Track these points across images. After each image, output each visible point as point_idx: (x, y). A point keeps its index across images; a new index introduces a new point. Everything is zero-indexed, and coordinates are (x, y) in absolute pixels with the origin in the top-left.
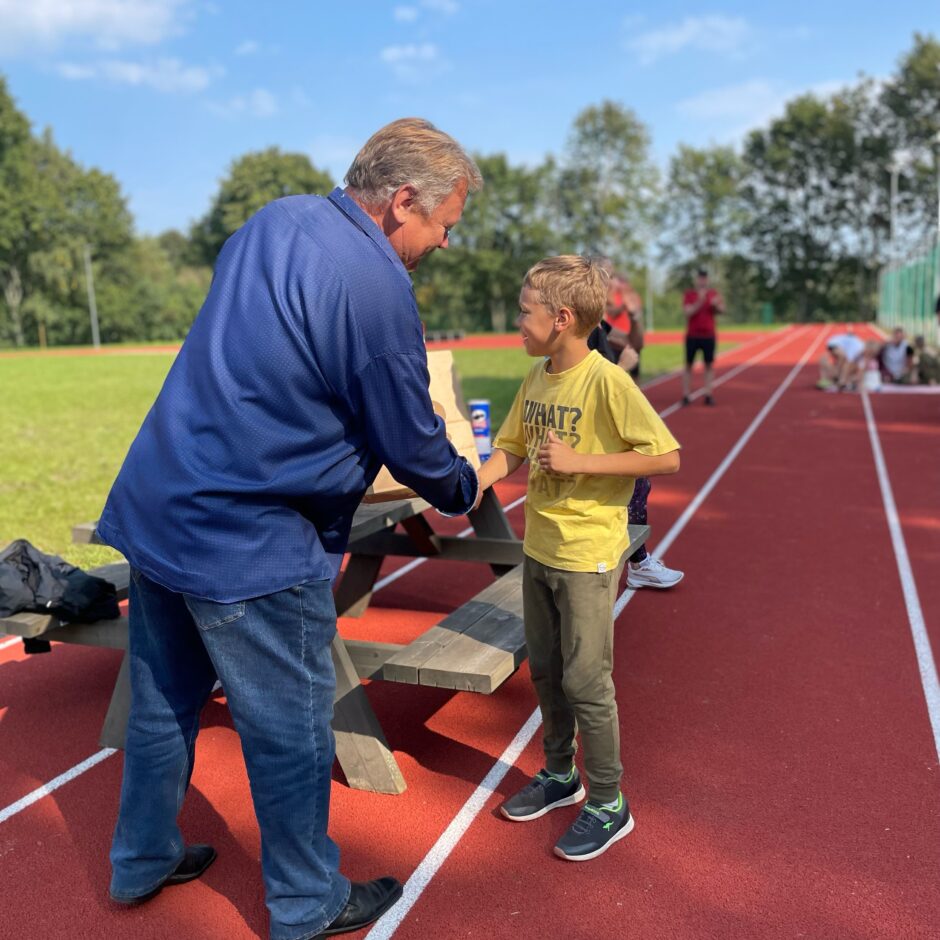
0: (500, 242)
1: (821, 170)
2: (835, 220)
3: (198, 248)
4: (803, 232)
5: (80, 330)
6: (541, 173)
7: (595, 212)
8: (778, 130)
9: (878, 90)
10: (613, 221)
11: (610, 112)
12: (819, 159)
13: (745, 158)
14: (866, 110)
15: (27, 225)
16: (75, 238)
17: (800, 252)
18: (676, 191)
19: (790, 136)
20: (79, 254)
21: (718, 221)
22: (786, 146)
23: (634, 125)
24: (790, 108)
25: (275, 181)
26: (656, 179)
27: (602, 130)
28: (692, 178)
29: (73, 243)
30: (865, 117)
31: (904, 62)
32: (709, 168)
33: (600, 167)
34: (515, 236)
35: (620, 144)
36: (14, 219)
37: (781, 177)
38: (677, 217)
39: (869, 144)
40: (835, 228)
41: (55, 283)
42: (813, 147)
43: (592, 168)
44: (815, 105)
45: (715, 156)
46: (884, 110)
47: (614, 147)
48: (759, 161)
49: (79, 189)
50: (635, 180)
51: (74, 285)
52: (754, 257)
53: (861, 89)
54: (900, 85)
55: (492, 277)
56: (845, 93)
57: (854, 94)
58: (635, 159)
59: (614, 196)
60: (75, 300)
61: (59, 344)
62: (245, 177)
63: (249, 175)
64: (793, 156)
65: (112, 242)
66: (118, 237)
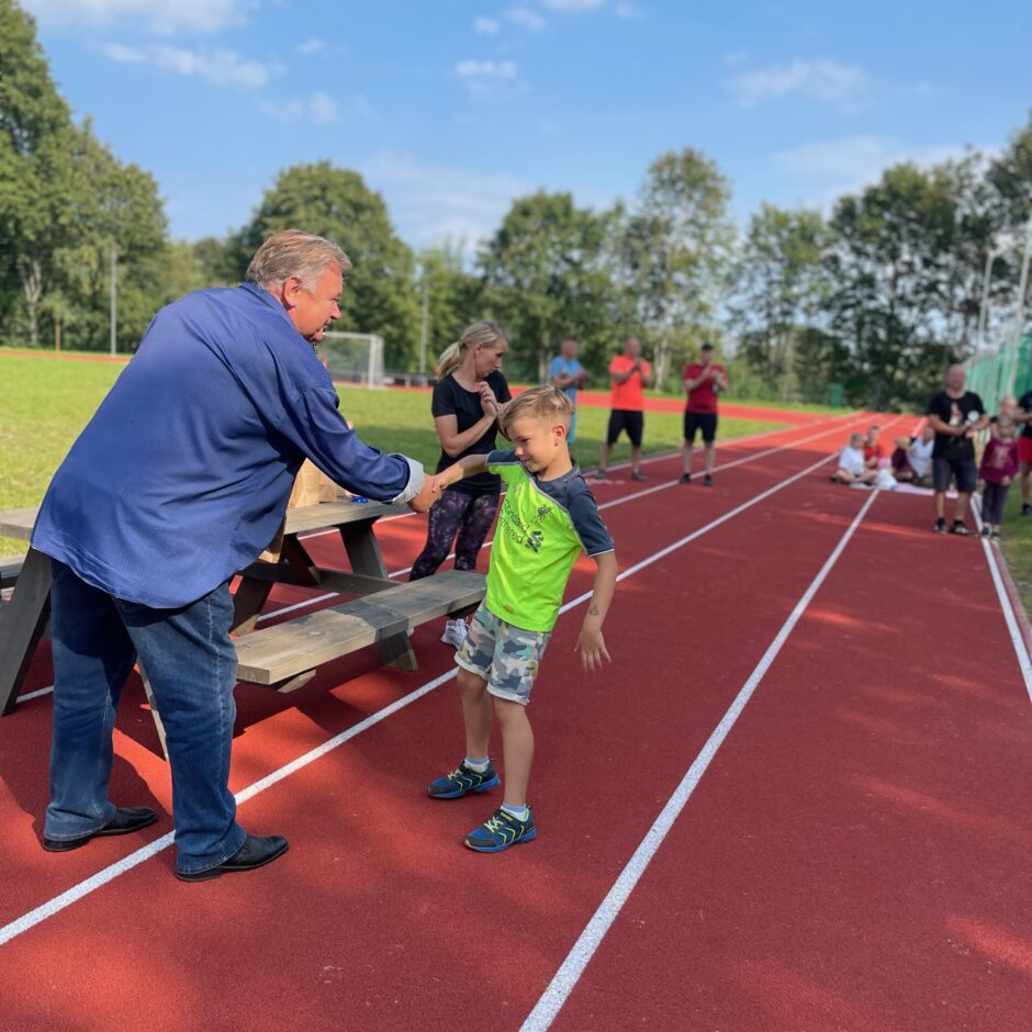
0: (556, 287)
1: (915, 246)
2: (924, 301)
3: (233, 261)
4: (888, 311)
5: (97, 335)
6: (608, 218)
7: (663, 267)
8: (871, 198)
9: (985, 166)
10: (680, 277)
11: (690, 160)
12: (914, 234)
13: (832, 225)
14: (970, 186)
15: (55, 217)
16: (103, 237)
17: (882, 334)
18: (753, 252)
19: (884, 206)
20: (105, 254)
21: (795, 290)
22: (880, 216)
23: (714, 177)
24: (887, 175)
25: (323, 198)
26: (733, 237)
27: (680, 178)
28: (773, 240)
29: (101, 242)
30: (968, 193)
31: (1016, 139)
32: (792, 231)
33: (673, 218)
34: (573, 283)
35: (697, 196)
36: (42, 210)
37: (870, 249)
38: (752, 280)
39: (970, 223)
40: (923, 310)
41: (78, 281)
42: (909, 220)
43: (664, 218)
44: (915, 175)
45: (800, 219)
46: (991, 188)
47: (690, 198)
48: (848, 230)
49: (114, 185)
50: (710, 236)
51: (97, 287)
52: (830, 333)
53: (967, 162)
54: (1010, 163)
55: (543, 324)
56: (949, 166)
57: (959, 168)
58: (712, 214)
59: (685, 250)
60: (96, 303)
61: (75, 346)
62: (293, 190)
63: (297, 188)
64: (886, 228)
65: (143, 245)
66: (150, 240)
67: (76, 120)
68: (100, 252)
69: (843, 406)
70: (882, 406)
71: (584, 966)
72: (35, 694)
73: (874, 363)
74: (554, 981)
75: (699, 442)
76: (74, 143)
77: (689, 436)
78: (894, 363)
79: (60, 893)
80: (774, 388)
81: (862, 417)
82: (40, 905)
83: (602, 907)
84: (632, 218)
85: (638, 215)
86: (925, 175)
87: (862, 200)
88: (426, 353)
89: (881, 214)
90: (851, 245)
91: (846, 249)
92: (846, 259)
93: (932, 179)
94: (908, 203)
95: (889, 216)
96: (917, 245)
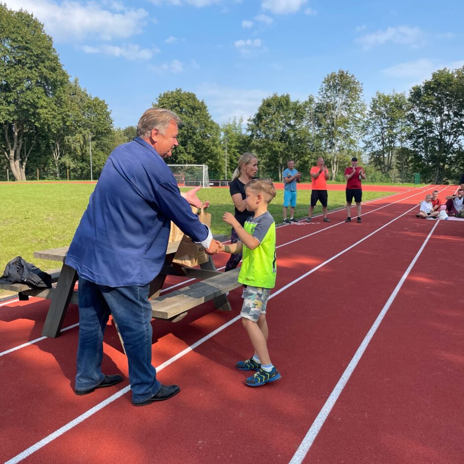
0: (284, 137)
4: (439, 137)
5: (85, 172)
6: (306, 104)
7: (333, 125)
8: (428, 86)
11: (342, 75)
12: (449, 101)
13: (410, 100)
15: (65, 123)
16: (85, 130)
17: (437, 148)
18: (374, 115)
19: (434, 90)
20: (86, 137)
21: (395, 131)
22: (432, 95)
23: (354, 82)
24: (434, 75)
26: (364, 109)
28: (383, 109)
29: (84, 132)
33: (336, 103)
34: (292, 135)
35: (346, 91)
40: (456, 136)
42: (446, 96)
43: (332, 103)
44: (448, 74)
45: (395, 99)
48: (418, 102)
50: (353, 109)
51: (84, 152)
52: (412, 149)
55: (279, 154)
58: (354, 99)
59: (342, 116)
61: (76, 178)
62: (165, 103)
63: (167, 102)
64: (435, 100)
65: (102, 132)
66: (105, 130)
67: (71, 80)
68: (84, 137)
69: (421, 183)
70: (439, 182)
71: (314, 439)
72: (68, 328)
73: (434, 162)
74: (301, 445)
75: (354, 203)
76: (71, 90)
77: (349, 200)
78: (444, 161)
79: (84, 412)
80: (388, 176)
81: (430, 187)
82: (75, 418)
83: (320, 413)
84: (317, 104)
85: (320, 102)
86: (452, 74)
87: (423, 87)
88: (228, 171)
89: (433, 93)
90: (420, 109)
91: (418, 111)
92: (417, 115)
93: (456, 76)
94: (445, 87)
95: (436, 94)
96: (450, 106)
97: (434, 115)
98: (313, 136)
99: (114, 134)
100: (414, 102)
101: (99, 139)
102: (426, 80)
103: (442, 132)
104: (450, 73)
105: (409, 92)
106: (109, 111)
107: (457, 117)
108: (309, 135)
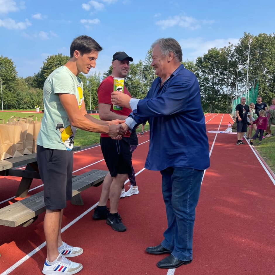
4: (212, 86)
6: (138, 66)
9: (234, 48)
14: (231, 53)
17: (211, 93)
19: (209, 59)
24: (209, 51)
34: (130, 83)
37: (207, 71)
39: (231, 63)
40: (221, 86)
42: (216, 63)
45: (188, 64)
46: (236, 54)
53: (229, 47)
54: (240, 46)
56: (225, 48)
62: (52, 62)
63: (52, 61)
64: (210, 65)
65: (10, 79)
66: (12, 78)
70: (212, 111)
84: (144, 65)
85: (146, 65)
86: (219, 51)
87: (203, 58)
88: (91, 104)
89: (209, 62)
90: (202, 70)
91: (201, 71)
92: (200, 74)
93: (221, 52)
94: (215, 58)
95: (210, 62)
96: (218, 69)
97: (209, 73)
98: (142, 84)
99: (18, 81)
100: (198, 66)
101: (8, 84)
102: (205, 54)
103: (214, 83)
104: (218, 50)
105: (195, 61)
106: (14, 66)
107: (222, 75)
108: (140, 84)
